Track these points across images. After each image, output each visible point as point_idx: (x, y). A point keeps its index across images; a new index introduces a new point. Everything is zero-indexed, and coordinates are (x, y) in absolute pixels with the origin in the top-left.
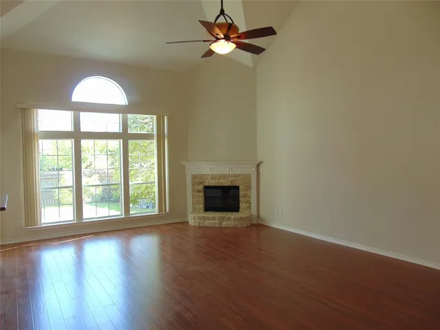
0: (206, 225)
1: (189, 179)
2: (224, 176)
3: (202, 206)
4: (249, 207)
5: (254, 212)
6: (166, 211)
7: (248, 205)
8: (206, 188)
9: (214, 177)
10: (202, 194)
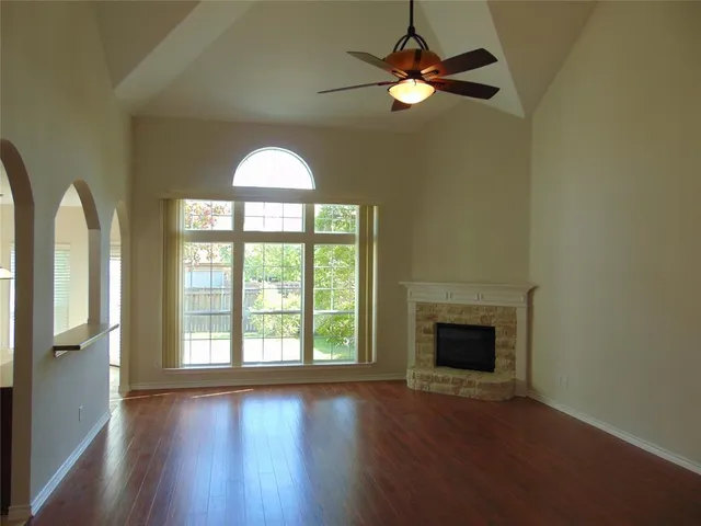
0: (432, 390)
1: (412, 309)
2: (468, 309)
3: (430, 356)
4: (512, 367)
5: (520, 375)
6: (370, 360)
7: (509, 361)
8: (440, 326)
9: (452, 309)
10: (432, 336)
